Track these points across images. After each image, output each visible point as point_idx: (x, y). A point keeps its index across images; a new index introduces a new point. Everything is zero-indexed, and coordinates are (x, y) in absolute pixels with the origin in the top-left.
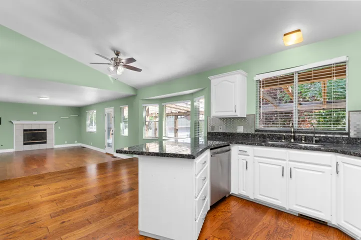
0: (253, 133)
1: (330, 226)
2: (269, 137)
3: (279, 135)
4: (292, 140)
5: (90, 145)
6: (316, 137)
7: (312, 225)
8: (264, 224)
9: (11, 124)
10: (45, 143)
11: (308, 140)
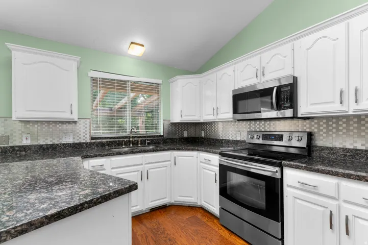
0: (89, 141)
1: (169, 206)
2: (108, 145)
3: (119, 141)
4: (131, 145)
6: (148, 140)
7: (158, 212)
8: (142, 236)
11: (143, 143)
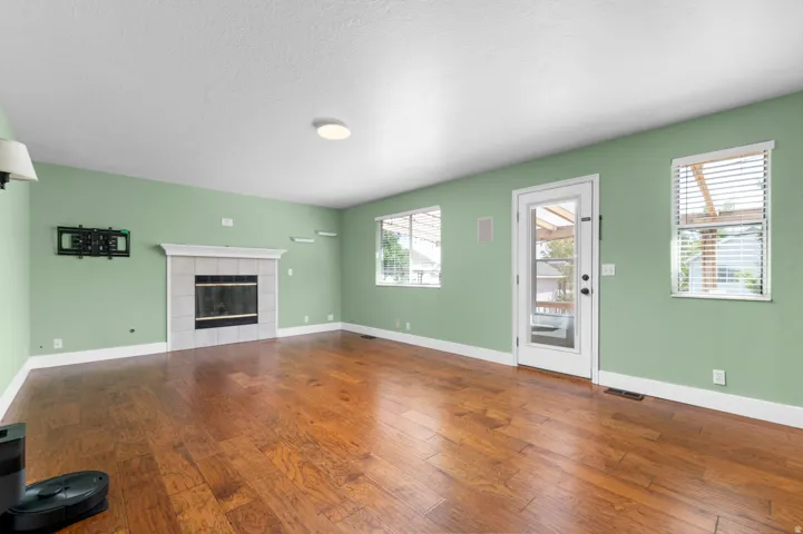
5: (402, 329)
9: (156, 256)
10: (254, 320)
